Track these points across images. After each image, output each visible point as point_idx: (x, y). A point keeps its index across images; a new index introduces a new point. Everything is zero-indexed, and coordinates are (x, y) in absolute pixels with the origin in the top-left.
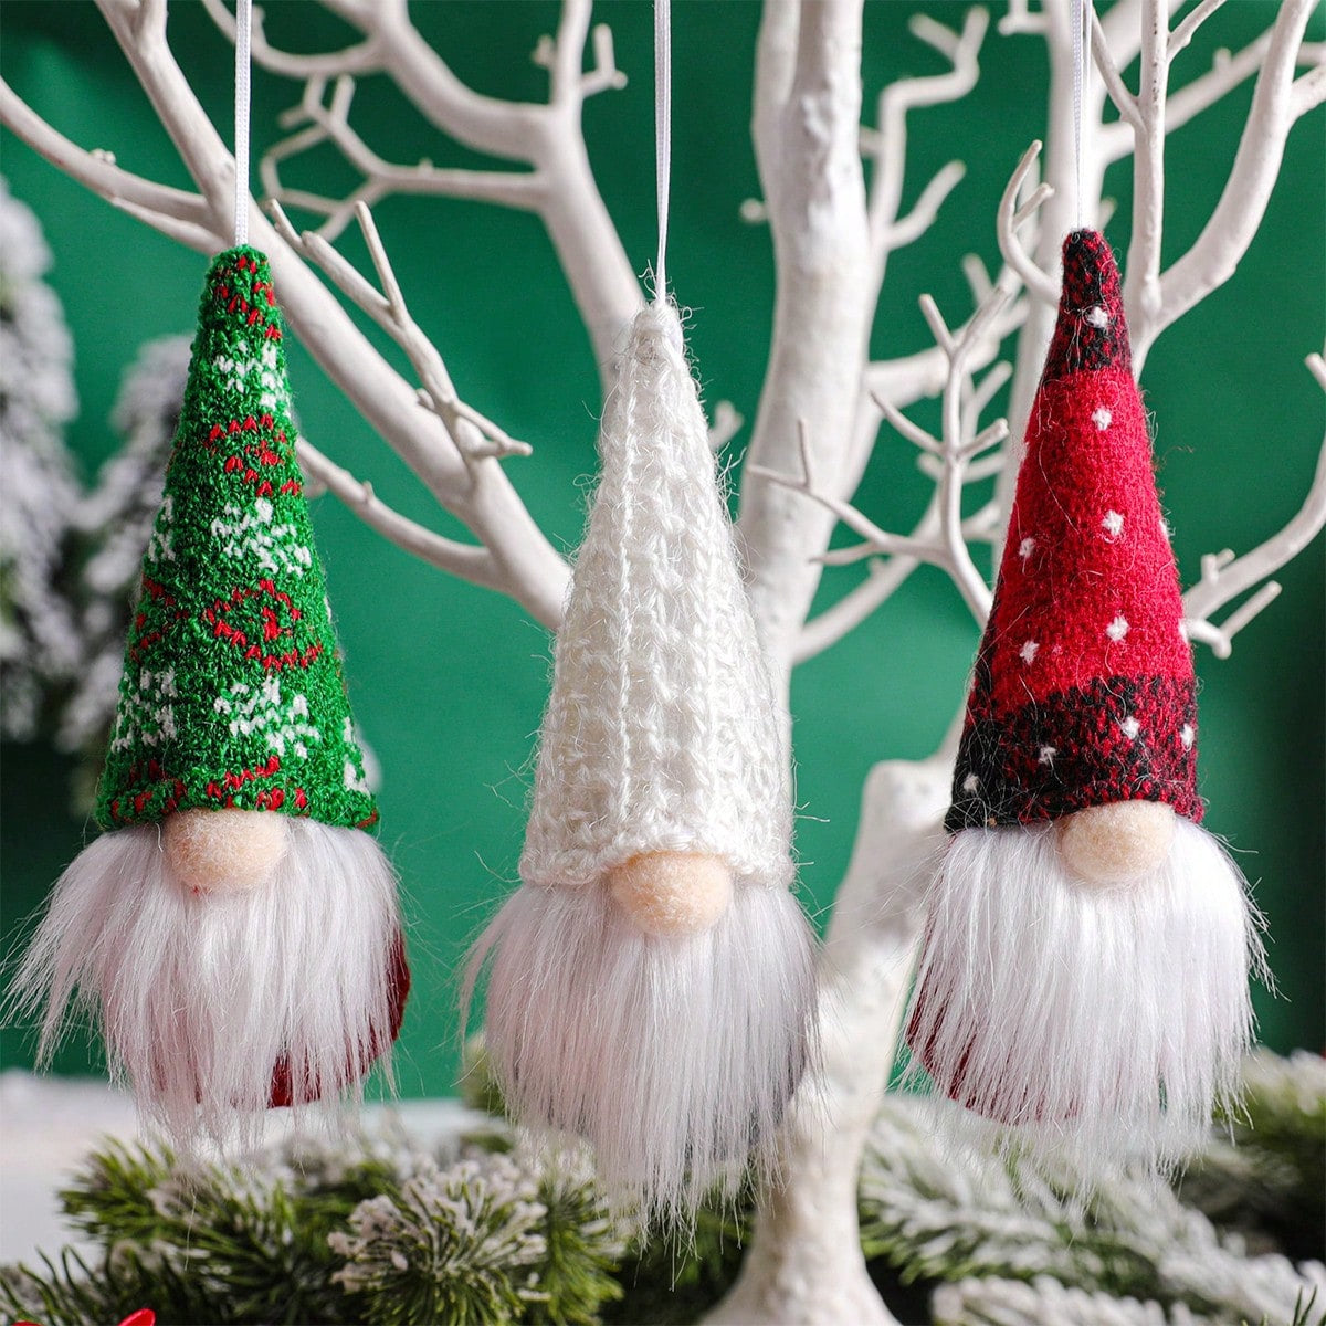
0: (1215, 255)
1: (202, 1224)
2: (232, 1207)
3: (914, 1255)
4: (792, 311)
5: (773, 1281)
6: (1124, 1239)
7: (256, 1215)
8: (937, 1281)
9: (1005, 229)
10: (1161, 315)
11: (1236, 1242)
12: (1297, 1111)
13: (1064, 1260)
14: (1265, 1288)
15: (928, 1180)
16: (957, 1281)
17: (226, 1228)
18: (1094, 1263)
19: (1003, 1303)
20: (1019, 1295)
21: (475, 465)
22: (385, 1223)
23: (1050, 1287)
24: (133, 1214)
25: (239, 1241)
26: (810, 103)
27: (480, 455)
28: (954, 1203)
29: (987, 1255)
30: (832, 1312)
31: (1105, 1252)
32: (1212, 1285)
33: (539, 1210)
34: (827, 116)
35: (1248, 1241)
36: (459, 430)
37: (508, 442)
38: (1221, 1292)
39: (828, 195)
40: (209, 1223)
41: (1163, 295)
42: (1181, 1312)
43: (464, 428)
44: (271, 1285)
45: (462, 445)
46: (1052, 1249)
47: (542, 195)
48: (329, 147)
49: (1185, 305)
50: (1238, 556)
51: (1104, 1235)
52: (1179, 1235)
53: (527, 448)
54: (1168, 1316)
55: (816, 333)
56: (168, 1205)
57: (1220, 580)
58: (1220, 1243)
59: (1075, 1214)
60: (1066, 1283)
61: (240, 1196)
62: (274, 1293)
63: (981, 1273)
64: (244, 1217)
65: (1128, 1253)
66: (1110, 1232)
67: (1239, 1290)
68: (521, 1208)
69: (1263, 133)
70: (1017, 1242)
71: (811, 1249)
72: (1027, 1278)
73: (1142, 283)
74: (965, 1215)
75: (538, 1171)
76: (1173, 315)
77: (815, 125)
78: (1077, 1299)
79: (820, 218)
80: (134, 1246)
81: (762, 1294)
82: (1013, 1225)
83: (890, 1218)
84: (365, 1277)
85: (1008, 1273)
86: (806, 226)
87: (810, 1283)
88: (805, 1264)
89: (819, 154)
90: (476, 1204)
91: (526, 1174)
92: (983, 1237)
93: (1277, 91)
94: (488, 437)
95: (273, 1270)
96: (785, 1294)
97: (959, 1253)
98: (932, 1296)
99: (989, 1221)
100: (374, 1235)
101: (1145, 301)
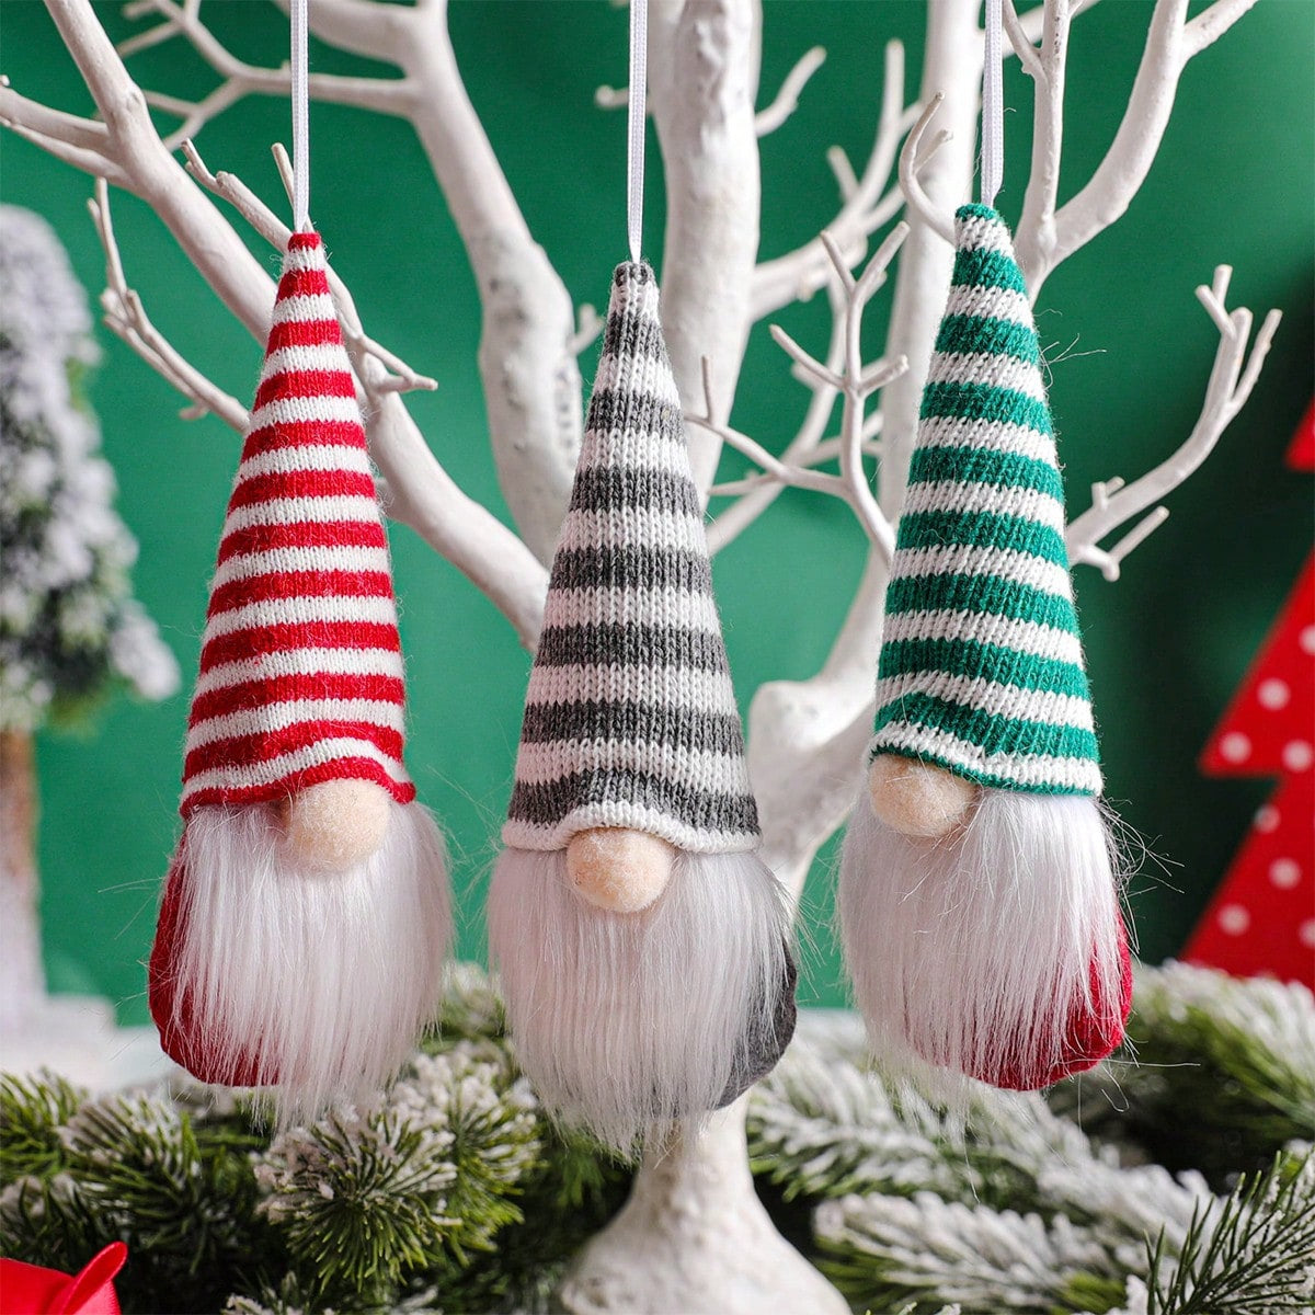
0: (1109, 192)
1: (112, 1159)
2: (141, 1140)
3: (796, 1173)
4: (684, 235)
5: (666, 1202)
6: (1001, 1152)
7: (164, 1146)
8: (817, 1198)
9: (907, 171)
10: (1057, 251)
11: (1111, 1153)
12: (1165, 1020)
13: (943, 1173)
14: (1145, 1197)
15: (808, 1097)
16: (839, 1197)
17: (135, 1161)
18: (974, 1178)
19: (887, 1219)
20: (901, 1210)
21: (379, 398)
22: (310, 1155)
23: (930, 1200)
24: (30, 1149)
25: (147, 1174)
26: (704, 28)
27: (384, 389)
28: (835, 1120)
29: (868, 1171)
30: (725, 1232)
31: (983, 1165)
32: (1092, 1196)
33: (446, 1138)
34: (721, 40)
35: (1122, 1151)
36: (365, 365)
37: (415, 377)
38: (1101, 1202)
39: (722, 119)
40: (118, 1157)
41: (1058, 231)
42: (1061, 1222)
43: (369, 363)
44: (179, 1218)
45: (366, 380)
46: (933, 1166)
47: (412, 102)
48: (182, 41)
49: (1080, 241)
50: (1127, 483)
51: (982, 1148)
52: (1056, 1146)
53: (433, 384)
54: (1049, 1227)
55: (709, 258)
56: (76, 1141)
57: (1109, 506)
58: (1095, 1155)
59: (954, 1128)
60: (946, 1198)
61: (151, 1130)
62: (185, 1224)
63: (862, 1189)
64: (153, 1150)
65: (1005, 1164)
66: (988, 1147)
67: (1119, 1199)
68: (428, 1137)
69: (1157, 76)
70: (899, 1158)
71: (705, 1170)
72: (908, 1193)
73: (1040, 222)
74: (847, 1132)
75: (442, 1098)
76: (1067, 252)
77: (709, 49)
78: (958, 1212)
79: (713, 142)
80: (35, 1183)
81: (654, 1216)
82: (894, 1140)
83: (772, 1136)
84: (292, 1207)
85: (890, 1189)
86: (699, 150)
87: (702, 1203)
88: (698, 1185)
89: (713, 78)
90: (393, 1132)
91: (432, 1101)
92: (864, 1153)
93: (1170, 35)
94: (391, 370)
95: (180, 1202)
96: (678, 1215)
97: (841, 1170)
98: (814, 1213)
99: (869, 1137)
100: (300, 1167)
101: (1041, 238)
